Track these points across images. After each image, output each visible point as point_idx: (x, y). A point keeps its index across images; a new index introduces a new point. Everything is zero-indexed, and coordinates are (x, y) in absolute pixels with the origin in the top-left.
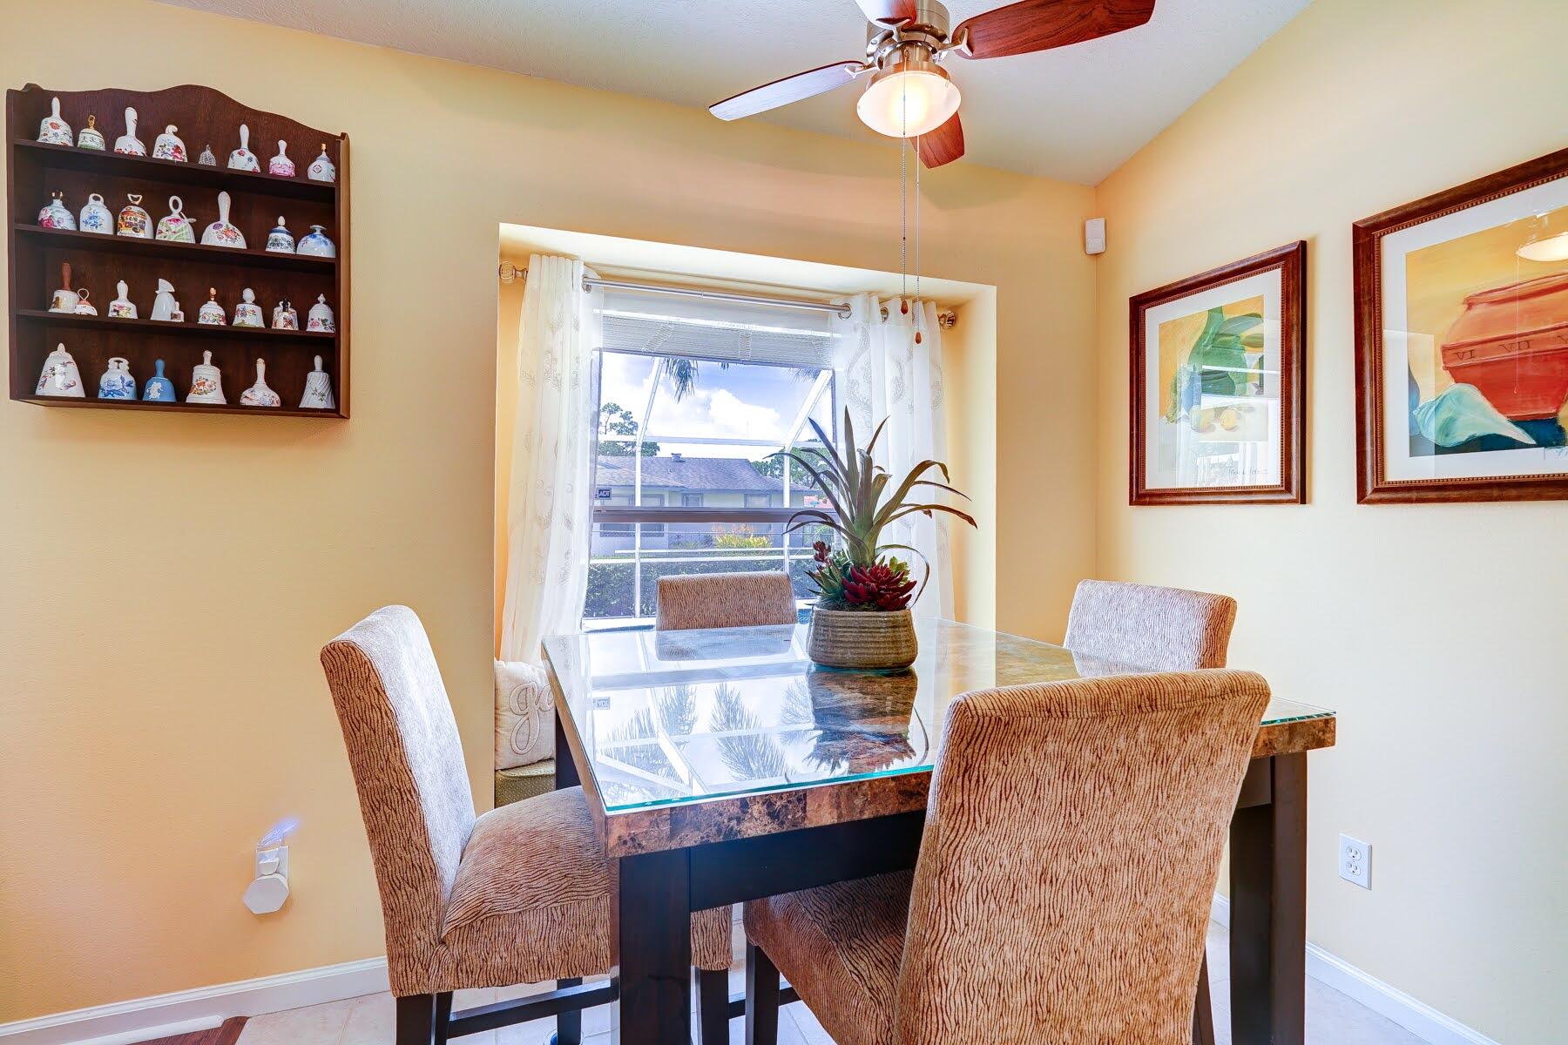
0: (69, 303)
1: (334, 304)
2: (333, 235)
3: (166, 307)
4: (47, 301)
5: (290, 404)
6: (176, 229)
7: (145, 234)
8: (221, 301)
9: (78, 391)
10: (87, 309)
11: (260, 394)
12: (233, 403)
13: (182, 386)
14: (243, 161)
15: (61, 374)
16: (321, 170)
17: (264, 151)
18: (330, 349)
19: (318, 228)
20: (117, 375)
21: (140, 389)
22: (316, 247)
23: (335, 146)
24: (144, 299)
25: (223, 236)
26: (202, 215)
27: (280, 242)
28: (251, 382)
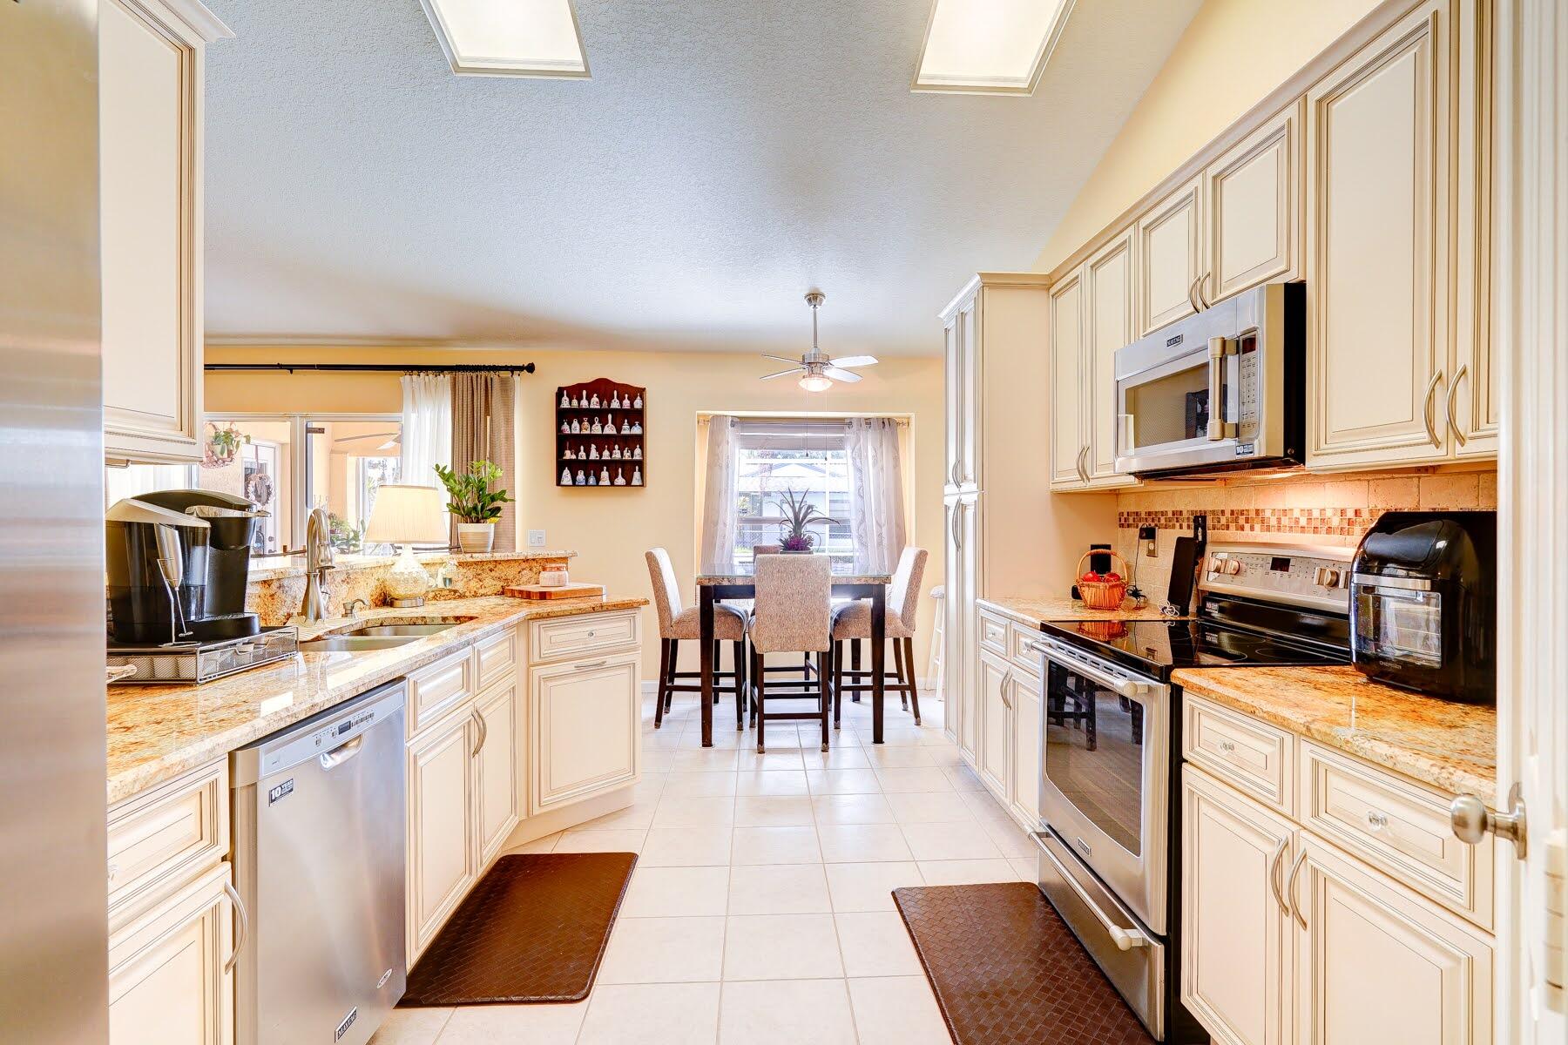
0: (568, 455)
1: (642, 448)
2: (641, 425)
3: (594, 455)
4: (564, 455)
5: (629, 483)
6: (597, 429)
7: (588, 432)
8: (609, 450)
9: (571, 483)
10: (574, 457)
11: (620, 480)
12: (612, 484)
13: (598, 479)
14: (615, 404)
15: (567, 477)
16: (638, 404)
17: (621, 399)
18: (641, 464)
19: (637, 423)
20: (581, 476)
21: (587, 481)
22: (637, 430)
23: (641, 392)
24: (588, 452)
25: (610, 430)
26: (604, 424)
27: (626, 430)
28: (616, 476)
